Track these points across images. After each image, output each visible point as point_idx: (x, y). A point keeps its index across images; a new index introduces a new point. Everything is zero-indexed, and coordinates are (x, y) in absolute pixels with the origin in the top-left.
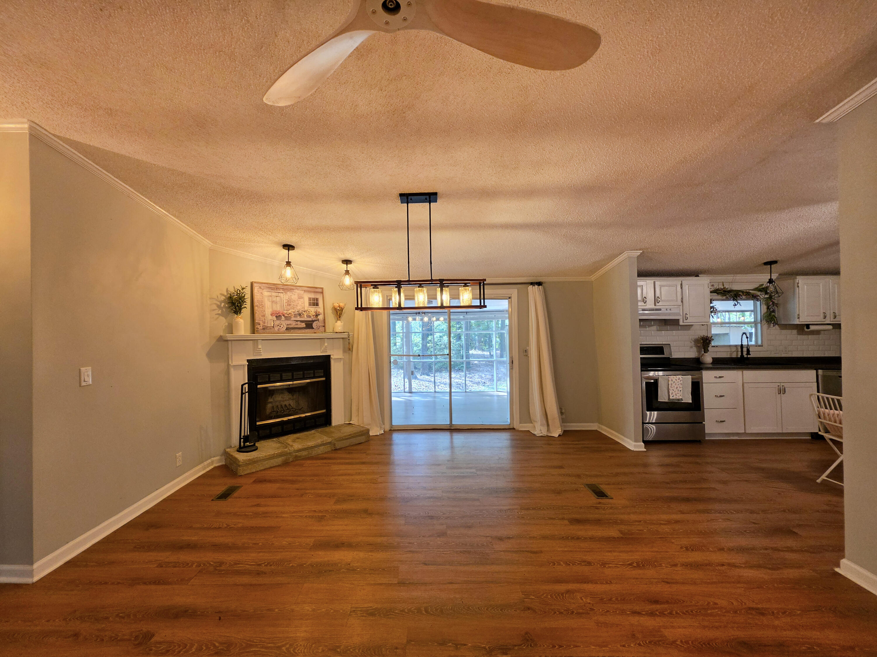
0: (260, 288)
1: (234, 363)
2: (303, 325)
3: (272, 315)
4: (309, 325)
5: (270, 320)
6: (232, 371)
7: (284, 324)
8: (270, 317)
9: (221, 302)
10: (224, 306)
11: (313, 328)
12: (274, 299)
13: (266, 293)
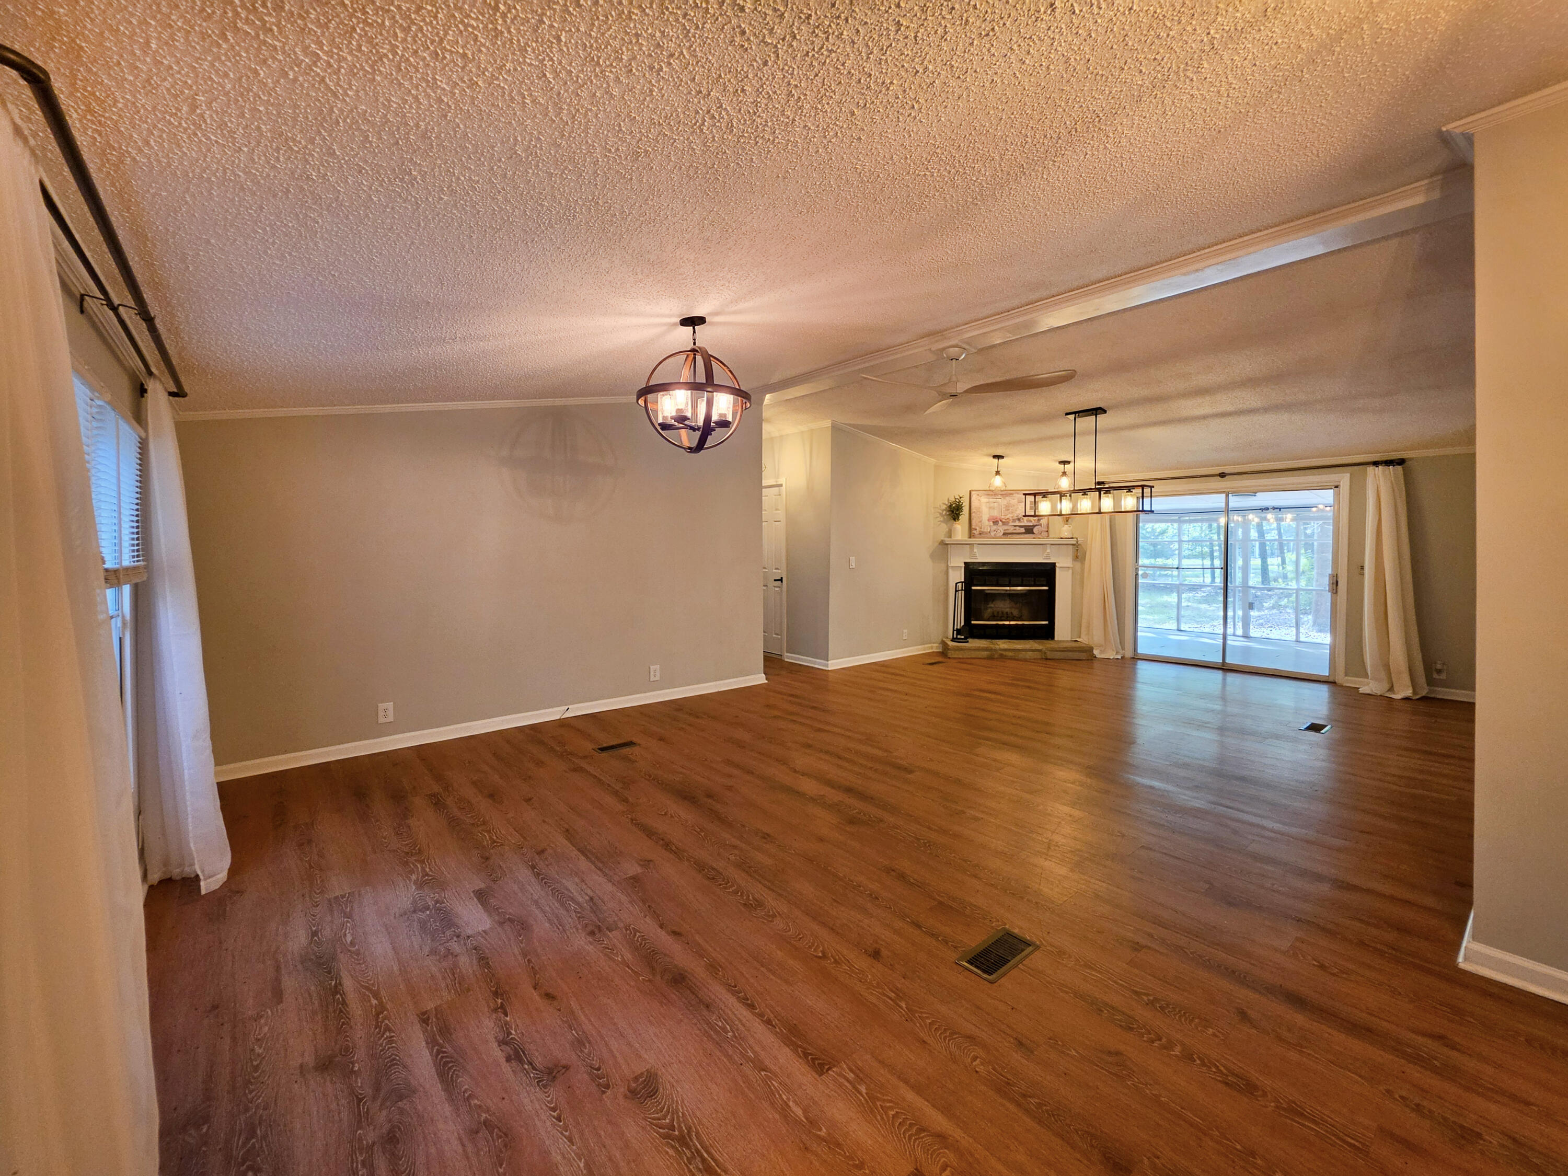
0: (978, 495)
1: (952, 565)
2: (1023, 530)
3: (989, 520)
4: (1029, 530)
5: (987, 525)
6: (950, 571)
7: (1001, 529)
8: (987, 523)
9: (943, 510)
10: (946, 514)
11: (1033, 533)
12: (992, 505)
13: (984, 499)
